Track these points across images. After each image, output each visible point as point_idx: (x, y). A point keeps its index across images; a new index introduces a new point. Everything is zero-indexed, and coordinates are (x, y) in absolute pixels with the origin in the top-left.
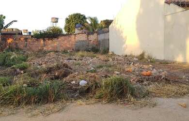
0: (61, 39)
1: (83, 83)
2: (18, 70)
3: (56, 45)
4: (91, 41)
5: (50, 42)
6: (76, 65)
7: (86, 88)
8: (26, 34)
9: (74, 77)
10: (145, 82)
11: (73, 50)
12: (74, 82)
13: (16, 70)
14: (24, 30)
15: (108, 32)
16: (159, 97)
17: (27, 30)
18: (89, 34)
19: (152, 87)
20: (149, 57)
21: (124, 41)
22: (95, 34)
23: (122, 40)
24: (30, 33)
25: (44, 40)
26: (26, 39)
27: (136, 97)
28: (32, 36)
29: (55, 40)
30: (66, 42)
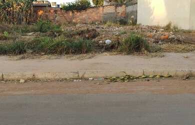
0: (89, 11)
1: (108, 41)
2: (56, 33)
3: (84, 17)
4: (119, 13)
5: (78, 14)
6: (103, 31)
7: (111, 45)
8: (54, 6)
9: (101, 38)
10: (160, 42)
11: (101, 22)
12: (101, 42)
13: (54, 34)
14: (53, 3)
15: (137, 3)
16: (168, 52)
17: (55, 3)
18: (117, 6)
19: (164, 46)
20: (175, 28)
21: (152, 12)
22: (124, 6)
23: (149, 12)
24: (59, 5)
25: (73, 12)
26: (56, 11)
27: (150, 52)
28: (61, 8)
29: (83, 12)
30: (94, 14)
